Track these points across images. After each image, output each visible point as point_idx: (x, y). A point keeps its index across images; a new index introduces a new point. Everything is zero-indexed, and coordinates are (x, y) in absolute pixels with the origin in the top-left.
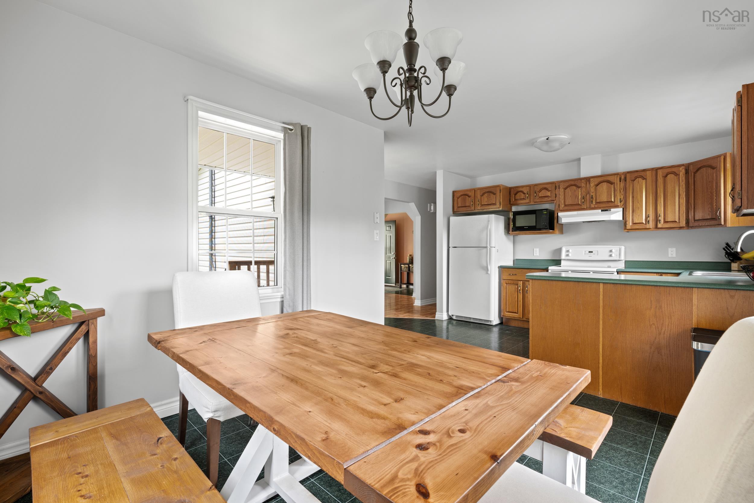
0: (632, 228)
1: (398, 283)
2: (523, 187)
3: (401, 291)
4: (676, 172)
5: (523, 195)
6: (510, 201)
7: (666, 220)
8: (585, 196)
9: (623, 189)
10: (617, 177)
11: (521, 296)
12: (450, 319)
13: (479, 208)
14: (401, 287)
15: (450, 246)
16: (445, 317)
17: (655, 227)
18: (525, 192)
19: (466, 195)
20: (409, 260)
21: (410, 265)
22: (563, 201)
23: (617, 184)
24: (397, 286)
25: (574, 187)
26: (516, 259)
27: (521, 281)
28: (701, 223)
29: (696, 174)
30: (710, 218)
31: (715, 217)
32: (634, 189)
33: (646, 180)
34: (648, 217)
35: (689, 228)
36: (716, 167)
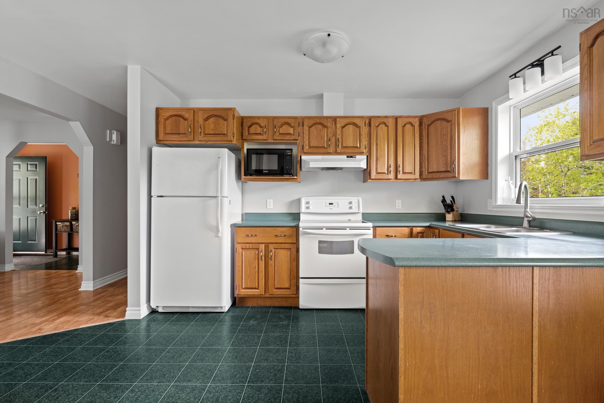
0: (375, 178)
1: (51, 248)
2: (259, 118)
3: (56, 262)
4: (413, 123)
5: (259, 128)
6: (242, 136)
7: (405, 172)
8: (331, 138)
9: (368, 135)
10: (363, 120)
11: (262, 264)
12: (153, 312)
13: (201, 138)
14: (56, 255)
15: (152, 195)
16: (144, 312)
17: (394, 178)
18: (262, 124)
19: (179, 116)
20: (71, 215)
21: (74, 223)
22: (308, 142)
23: (363, 128)
24: (48, 254)
25: (320, 126)
26: (245, 213)
27: (263, 243)
28: (435, 175)
29: (430, 127)
30: (445, 170)
31: (449, 170)
32: (378, 135)
33: (388, 127)
34: (390, 167)
35: (423, 180)
36: (451, 121)
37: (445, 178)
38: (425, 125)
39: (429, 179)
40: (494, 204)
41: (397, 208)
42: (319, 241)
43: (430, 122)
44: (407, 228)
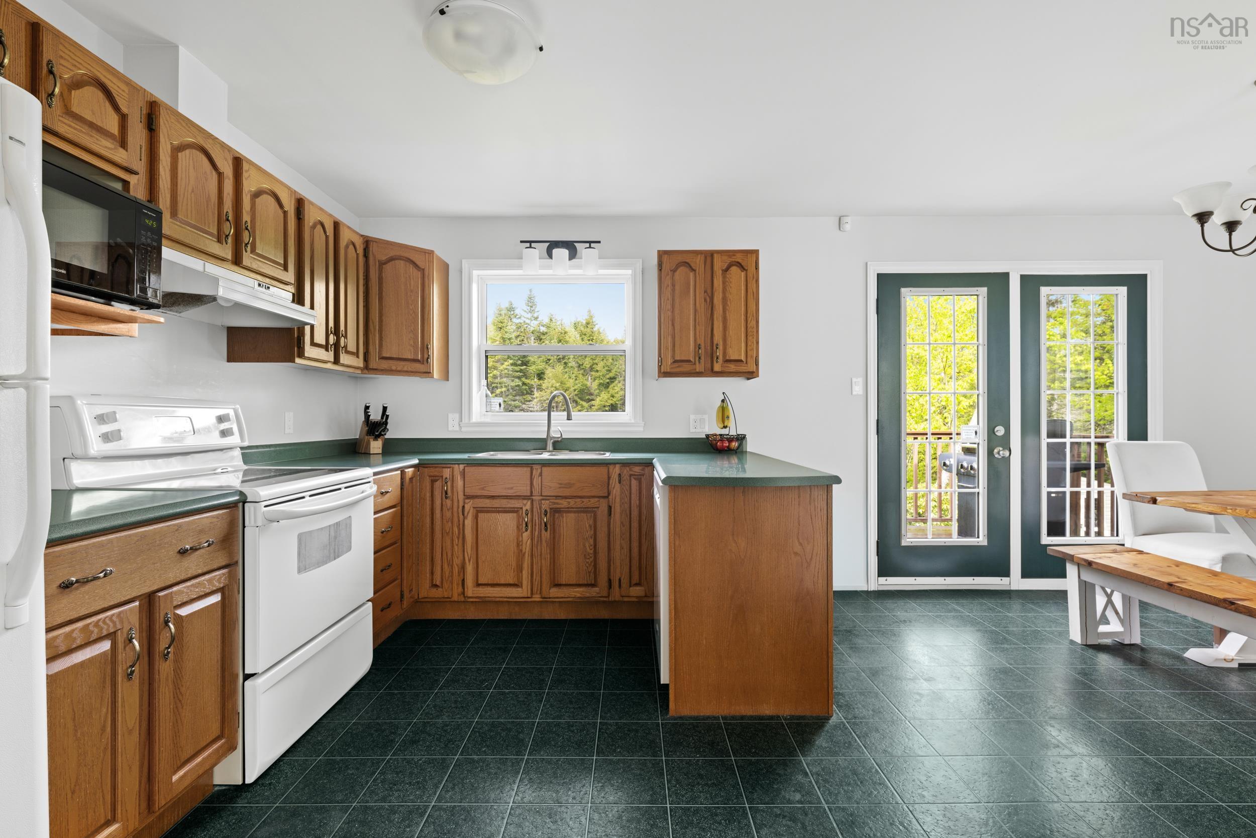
0: (310, 356)
4: (356, 246)
7: (347, 349)
10: (291, 196)
17: (334, 360)
22: (170, 196)
23: (291, 217)
25: (206, 162)
28: (393, 365)
29: (384, 266)
30: (412, 358)
31: (420, 358)
32: (315, 250)
33: (327, 237)
34: (331, 333)
35: (366, 371)
36: (423, 270)
37: (412, 372)
38: (375, 259)
39: (382, 370)
40: (467, 421)
41: (287, 431)
42: (300, 536)
43: (384, 258)
44: (399, 472)
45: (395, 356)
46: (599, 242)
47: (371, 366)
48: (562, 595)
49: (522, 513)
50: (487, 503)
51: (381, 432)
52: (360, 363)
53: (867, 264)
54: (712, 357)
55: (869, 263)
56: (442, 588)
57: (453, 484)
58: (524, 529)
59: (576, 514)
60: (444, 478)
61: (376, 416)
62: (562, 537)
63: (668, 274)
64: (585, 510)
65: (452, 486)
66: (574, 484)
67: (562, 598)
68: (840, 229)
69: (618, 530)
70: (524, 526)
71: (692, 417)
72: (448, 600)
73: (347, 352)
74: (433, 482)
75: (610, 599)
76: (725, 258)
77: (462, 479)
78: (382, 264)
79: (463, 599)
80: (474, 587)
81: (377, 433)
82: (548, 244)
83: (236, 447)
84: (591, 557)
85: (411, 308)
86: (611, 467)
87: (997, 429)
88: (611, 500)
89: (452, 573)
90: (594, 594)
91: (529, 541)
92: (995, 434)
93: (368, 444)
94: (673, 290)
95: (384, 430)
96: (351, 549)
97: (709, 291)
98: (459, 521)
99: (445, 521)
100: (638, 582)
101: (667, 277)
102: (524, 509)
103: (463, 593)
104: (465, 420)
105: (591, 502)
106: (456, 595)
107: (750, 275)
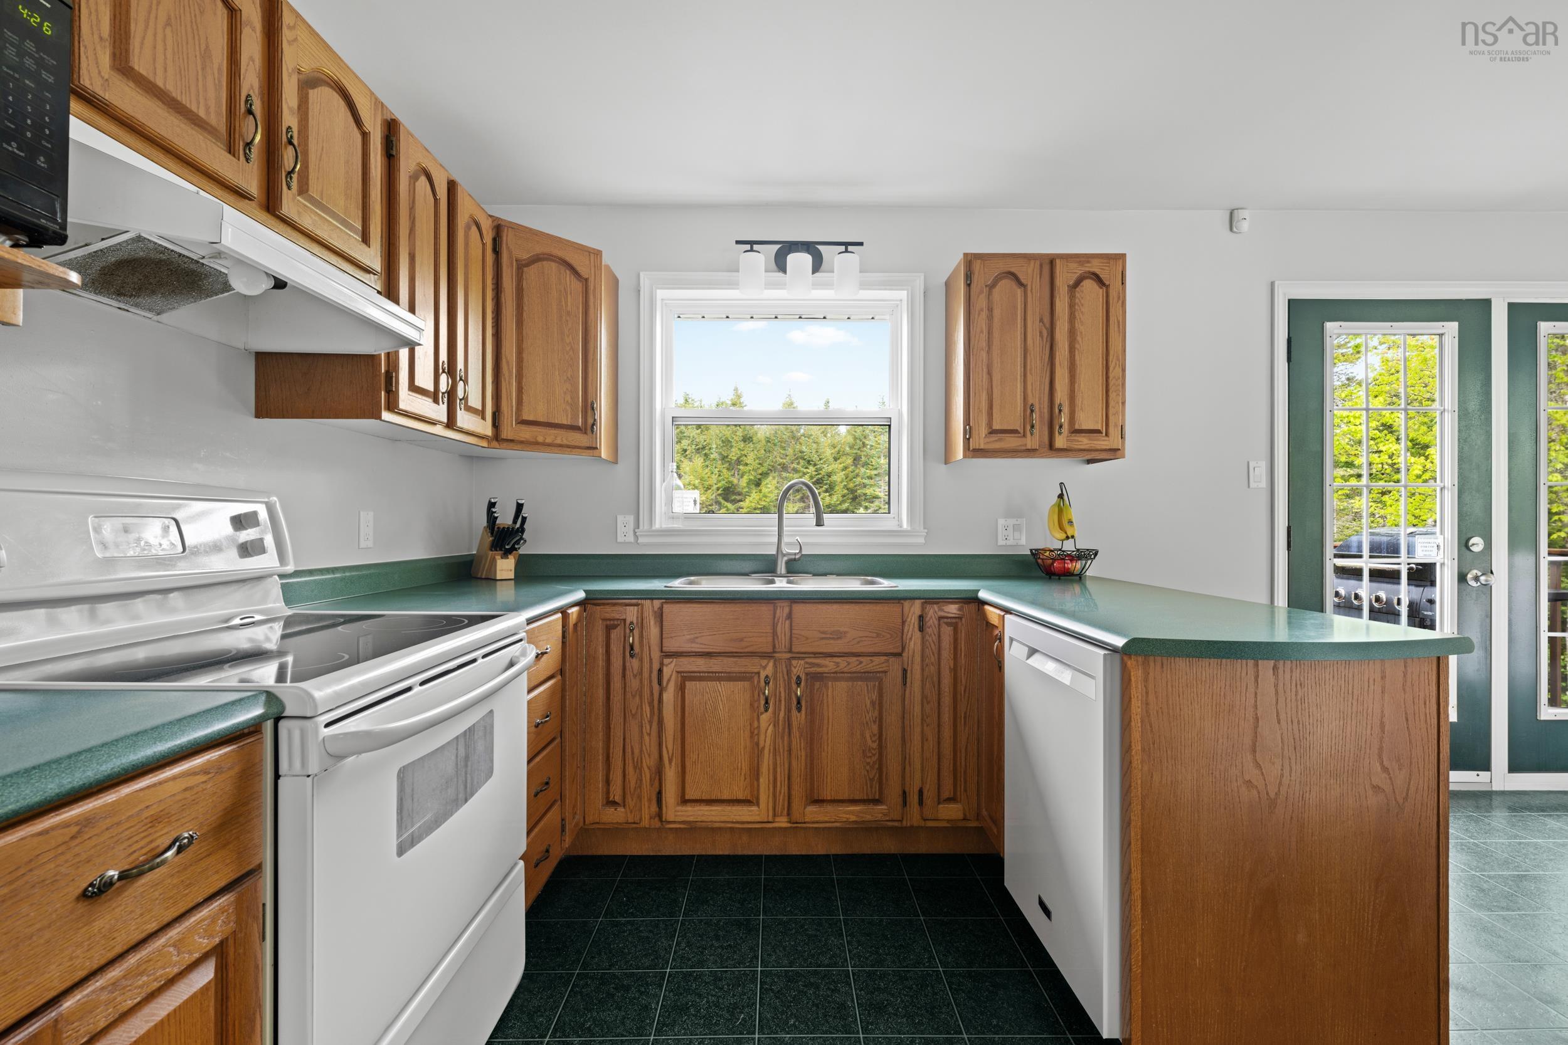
4: (482, 230)
7: (469, 403)
8: (255, 101)
10: (376, 107)
22: (111, 16)
28: (541, 434)
29: (525, 269)
30: (569, 423)
31: (580, 425)
32: (417, 219)
33: (436, 201)
34: (444, 371)
35: (495, 444)
36: (586, 280)
37: (568, 447)
38: (511, 257)
39: (522, 442)
40: (646, 527)
41: (362, 545)
42: (402, 774)
43: (525, 256)
44: (559, 615)
45: (542, 420)
46: (861, 244)
47: (504, 435)
48: (826, 819)
49: (759, 681)
50: (699, 665)
51: (514, 545)
52: (486, 428)
53: (1272, 284)
54: (1052, 427)
55: (1276, 283)
56: (624, 806)
57: (642, 632)
58: (762, 709)
59: (850, 683)
60: (628, 622)
61: (505, 518)
62: (826, 722)
63: (981, 292)
64: (865, 676)
65: (641, 636)
66: (845, 633)
67: (826, 822)
68: (1231, 229)
69: (917, 709)
70: (763, 702)
71: (1001, 522)
72: (634, 826)
73: (469, 409)
74: (609, 629)
75: (904, 823)
76: (1073, 265)
77: (658, 624)
78: (521, 266)
79: (658, 825)
80: (678, 804)
81: (507, 547)
82: (778, 246)
83: (271, 576)
84: (874, 755)
85: (568, 341)
86: (907, 604)
87: (1472, 541)
88: (905, 659)
89: (641, 780)
90: (879, 816)
91: (771, 728)
92: (1471, 550)
93: (493, 562)
94: (990, 318)
95: (518, 542)
96: (492, 772)
97: (1047, 320)
98: (652, 694)
99: (629, 695)
100: (952, 796)
101: (981, 296)
102: (763, 676)
103: (660, 815)
104: (644, 525)
105: (874, 664)
106: (647, 817)
107: (1113, 294)
